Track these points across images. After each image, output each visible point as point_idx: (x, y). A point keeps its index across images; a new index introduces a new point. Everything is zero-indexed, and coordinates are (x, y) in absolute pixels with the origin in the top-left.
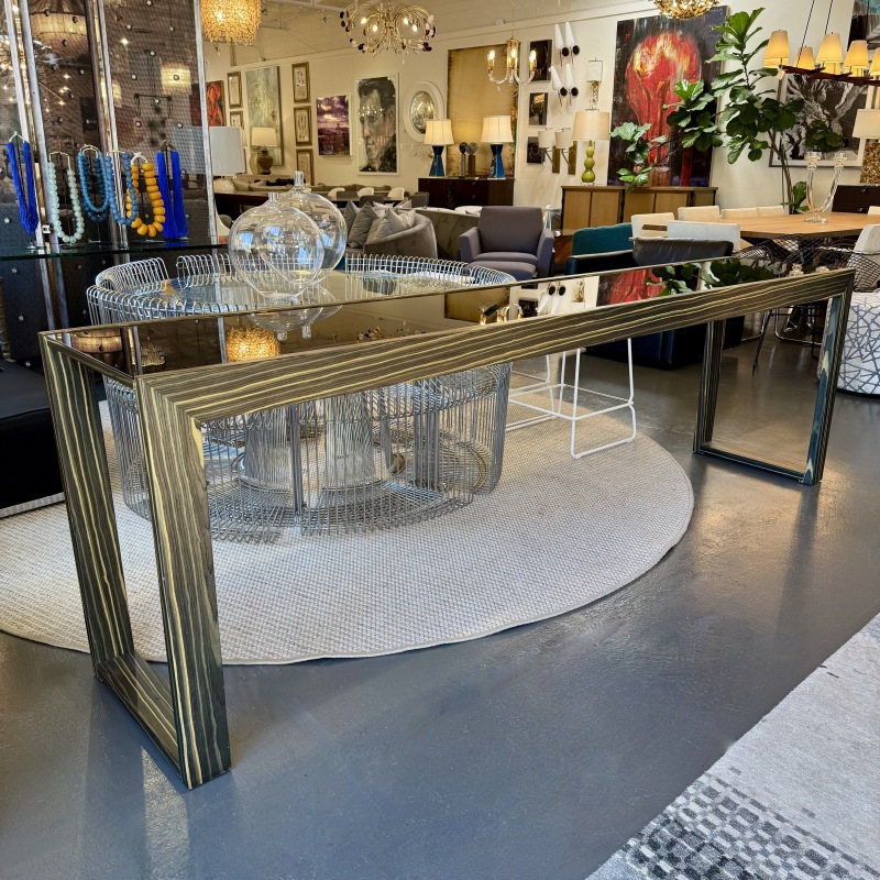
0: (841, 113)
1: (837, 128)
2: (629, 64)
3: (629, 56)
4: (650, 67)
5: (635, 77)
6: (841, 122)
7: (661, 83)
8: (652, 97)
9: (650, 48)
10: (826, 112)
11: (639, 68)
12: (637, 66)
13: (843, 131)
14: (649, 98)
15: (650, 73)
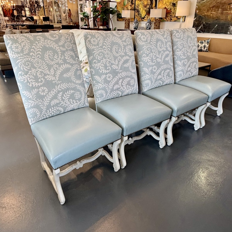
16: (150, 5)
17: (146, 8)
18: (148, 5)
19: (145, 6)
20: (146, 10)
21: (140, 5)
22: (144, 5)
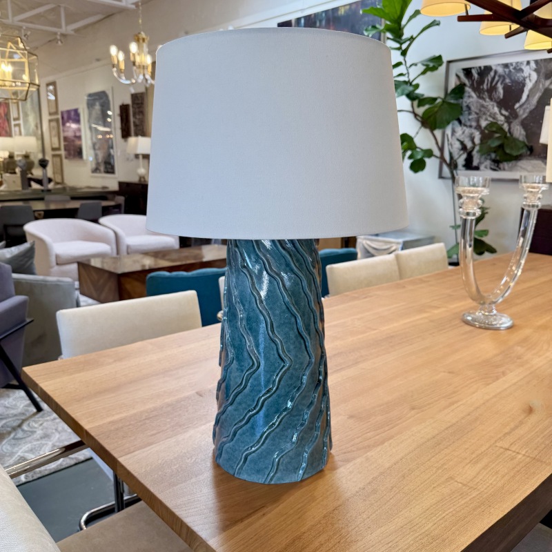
0: (523, 114)
1: (519, 132)
6: (524, 124)
10: (504, 112)
13: (527, 136)
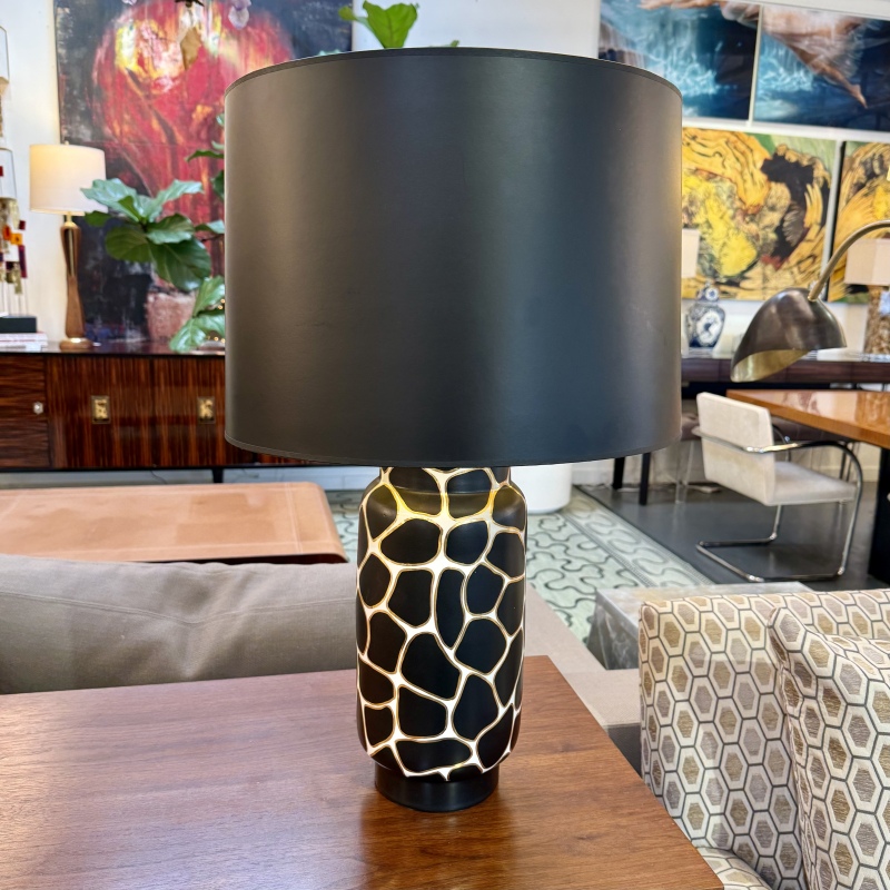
2: (100, 54)
3: (101, 33)
4: (167, 67)
5: (125, 85)
7: (201, 111)
8: (180, 139)
9: (161, 22)
11: (134, 66)
12: (126, 58)
14: (171, 138)
15: (168, 85)
16: (789, 210)
17: (753, 227)
18: (773, 209)
19: (745, 214)
20: (754, 238)
21: (711, 203)
22: (738, 204)
